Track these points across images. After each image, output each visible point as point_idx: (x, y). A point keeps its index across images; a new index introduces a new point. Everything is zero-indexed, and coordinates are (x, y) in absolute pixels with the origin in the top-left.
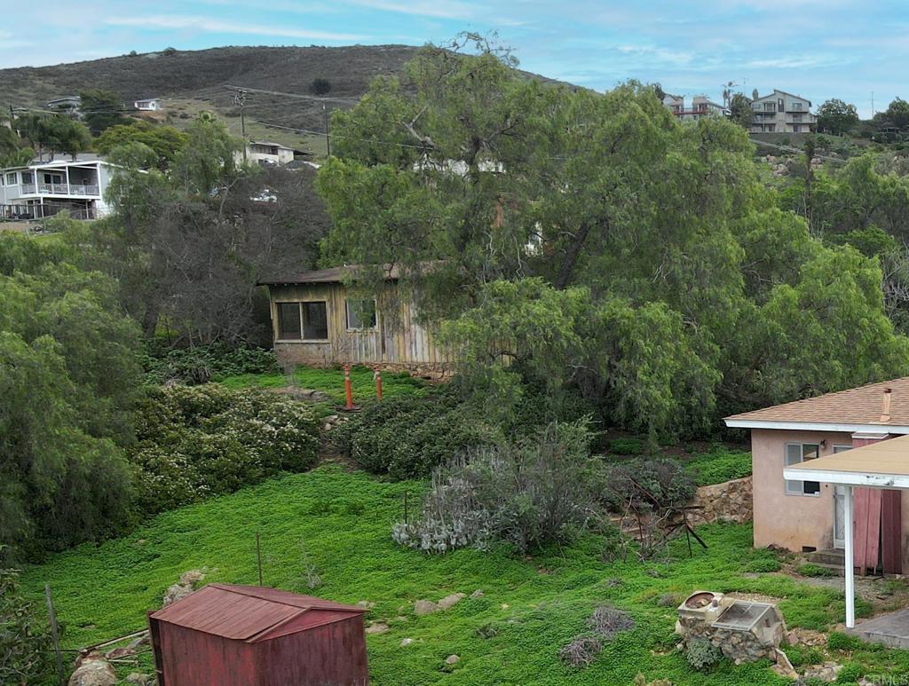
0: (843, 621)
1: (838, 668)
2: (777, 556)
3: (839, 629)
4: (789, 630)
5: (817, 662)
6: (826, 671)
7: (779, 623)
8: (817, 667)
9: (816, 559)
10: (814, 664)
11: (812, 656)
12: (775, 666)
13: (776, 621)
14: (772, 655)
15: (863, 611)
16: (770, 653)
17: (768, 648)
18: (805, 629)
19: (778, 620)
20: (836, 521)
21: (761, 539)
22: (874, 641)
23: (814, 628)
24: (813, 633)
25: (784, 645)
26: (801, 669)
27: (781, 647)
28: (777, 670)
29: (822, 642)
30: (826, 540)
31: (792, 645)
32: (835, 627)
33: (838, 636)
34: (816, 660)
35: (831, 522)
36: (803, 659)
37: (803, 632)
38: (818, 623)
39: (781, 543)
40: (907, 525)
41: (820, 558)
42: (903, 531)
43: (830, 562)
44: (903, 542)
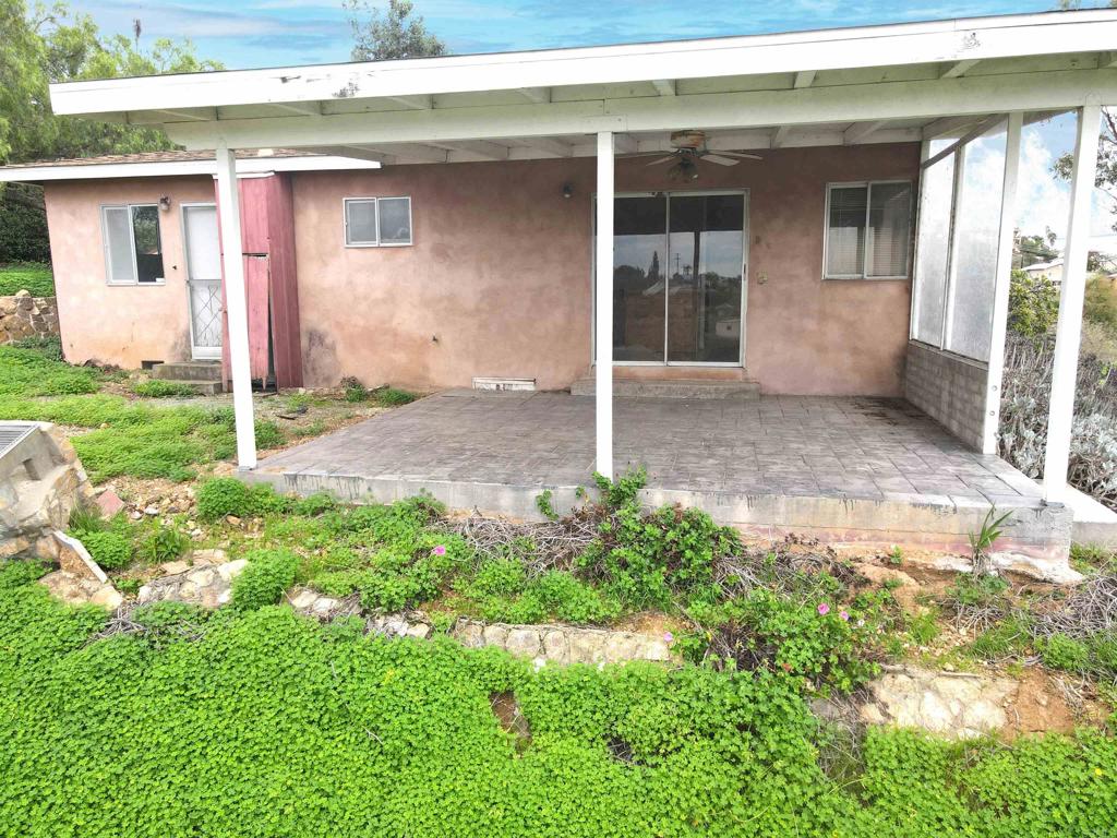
1: (233, 569)
2: (98, 373)
3: (222, 471)
4: (97, 484)
5: (174, 555)
6: (199, 580)
7: (66, 468)
9: (163, 374)
10: (165, 560)
11: (159, 542)
12: (54, 576)
13: (55, 464)
14: (46, 548)
15: (268, 439)
16: (41, 543)
17: (33, 532)
18: (140, 478)
19: (63, 461)
20: (194, 320)
21: (75, 353)
22: (306, 493)
23: (163, 474)
24: (159, 487)
25: (83, 521)
26: (129, 578)
27: (73, 524)
28: (62, 590)
29: (183, 504)
30: (180, 349)
31: (105, 518)
32: (210, 470)
33: (225, 488)
34: (169, 549)
35: (184, 321)
36: (135, 551)
37: (137, 485)
38: (171, 465)
39: (105, 359)
40: (310, 318)
41: (171, 372)
42: (304, 327)
43: (187, 377)
44: (304, 342)
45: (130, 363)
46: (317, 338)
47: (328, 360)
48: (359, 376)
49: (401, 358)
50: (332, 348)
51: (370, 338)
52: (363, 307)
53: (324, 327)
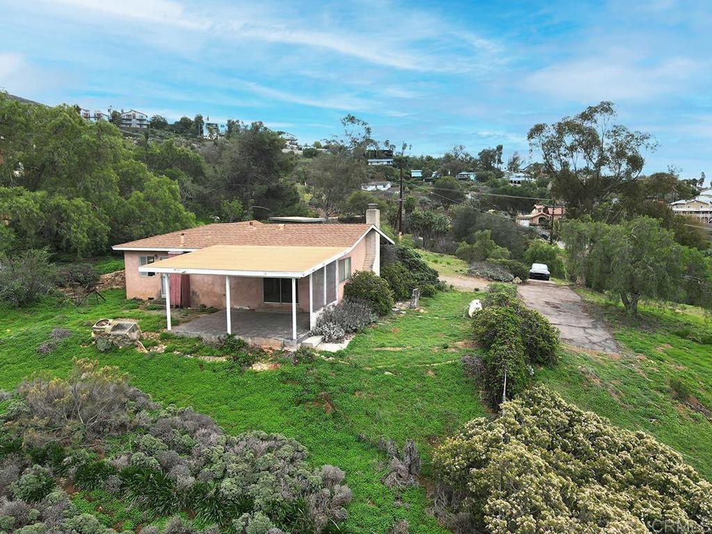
0: (166, 328)
1: (164, 347)
2: (137, 302)
3: (165, 331)
4: (143, 333)
6: (159, 349)
7: (139, 330)
8: (155, 347)
9: (154, 303)
11: (153, 343)
12: (137, 348)
13: (137, 330)
14: (136, 343)
15: (175, 323)
17: (134, 341)
20: (162, 287)
21: (130, 296)
22: (179, 335)
23: (154, 331)
24: (153, 334)
25: (141, 339)
26: (148, 348)
27: (139, 340)
28: (138, 350)
29: (158, 337)
30: (158, 295)
31: (144, 339)
32: (163, 330)
33: (164, 334)
34: (155, 344)
35: (160, 288)
36: (149, 344)
37: (149, 333)
38: (156, 329)
39: (139, 297)
40: (193, 288)
41: (156, 302)
42: (191, 290)
43: (160, 304)
44: (191, 294)
45: (145, 298)
46: (194, 293)
47: (197, 299)
48: (205, 304)
49: (215, 299)
50: (198, 296)
51: (207, 294)
52: (206, 285)
53: (196, 290)
